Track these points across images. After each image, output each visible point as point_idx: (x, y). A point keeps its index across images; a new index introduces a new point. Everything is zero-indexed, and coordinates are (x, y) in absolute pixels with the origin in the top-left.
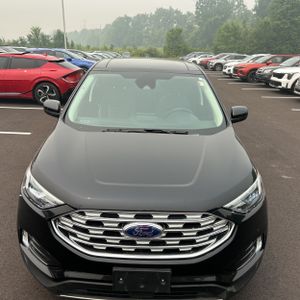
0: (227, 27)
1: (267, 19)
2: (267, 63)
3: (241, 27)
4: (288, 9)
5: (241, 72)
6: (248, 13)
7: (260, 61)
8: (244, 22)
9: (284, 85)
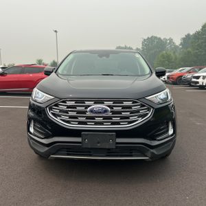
0: (163, 55)
1: (189, 49)
2: (189, 72)
3: (172, 55)
4: (202, 43)
5: (172, 78)
6: (176, 47)
7: (185, 71)
8: (174, 53)
9: (201, 84)
